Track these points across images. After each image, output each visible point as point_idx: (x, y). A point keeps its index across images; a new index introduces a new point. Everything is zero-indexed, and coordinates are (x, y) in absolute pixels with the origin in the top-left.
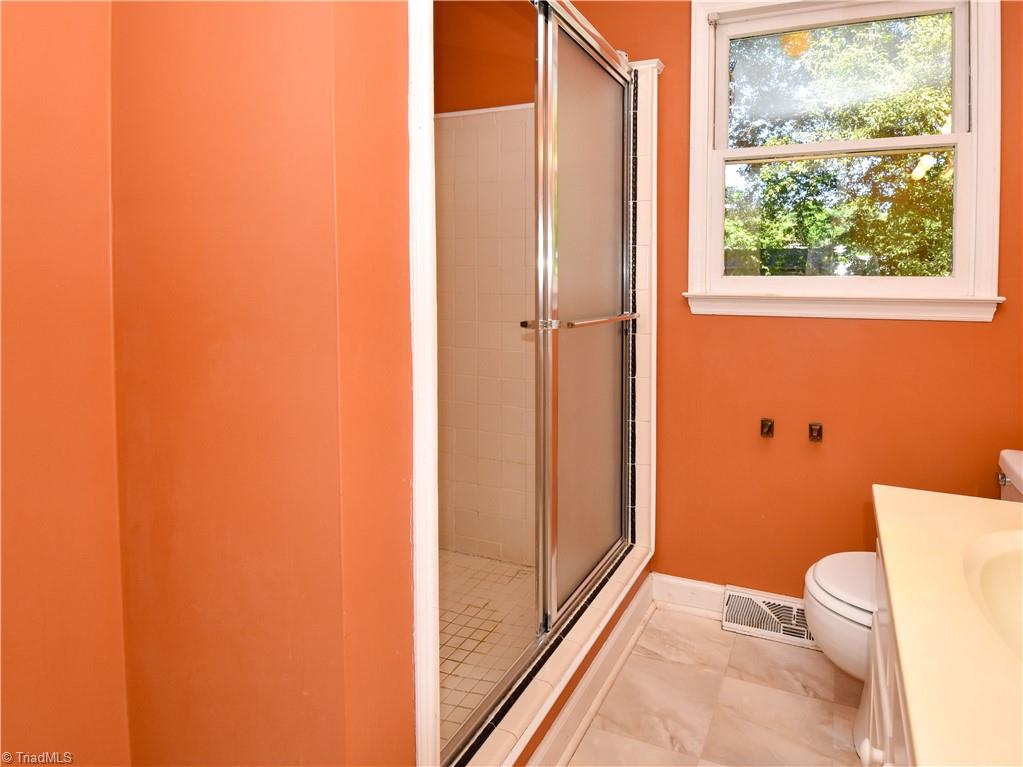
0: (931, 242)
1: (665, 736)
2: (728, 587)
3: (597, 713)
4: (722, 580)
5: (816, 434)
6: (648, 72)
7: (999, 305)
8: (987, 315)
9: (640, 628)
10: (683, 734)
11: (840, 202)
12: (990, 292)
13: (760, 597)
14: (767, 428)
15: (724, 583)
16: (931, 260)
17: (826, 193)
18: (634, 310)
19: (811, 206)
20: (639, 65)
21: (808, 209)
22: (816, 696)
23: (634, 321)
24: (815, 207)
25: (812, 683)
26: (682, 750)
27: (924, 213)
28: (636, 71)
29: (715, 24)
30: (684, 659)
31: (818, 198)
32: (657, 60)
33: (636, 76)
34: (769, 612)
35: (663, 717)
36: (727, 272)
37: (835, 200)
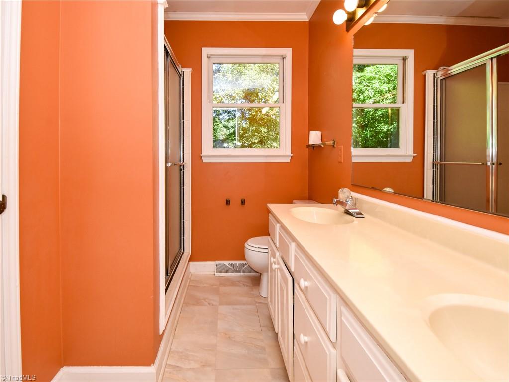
0: (264, 137)
1: (207, 304)
2: (216, 262)
3: (183, 303)
4: (214, 260)
5: (243, 202)
6: (187, 72)
7: (291, 157)
8: (288, 160)
9: (189, 281)
10: (212, 302)
11: (229, 119)
12: (288, 153)
13: (227, 263)
14: (228, 202)
15: (214, 261)
16: (265, 145)
17: (224, 115)
18: (183, 162)
19: (218, 121)
20: (184, 70)
21: (217, 122)
22: (247, 286)
23: (183, 166)
24: (219, 121)
25: (245, 284)
26: (213, 305)
27: (260, 125)
28: (183, 72)
29: (209, 58)
30: (205, 285)
31: (221, 117)
32: (191, 69)
33: (183, 73)
34: (230, 267)
35: (204, 300)
36: (214, 147)
37: (228, 118)
